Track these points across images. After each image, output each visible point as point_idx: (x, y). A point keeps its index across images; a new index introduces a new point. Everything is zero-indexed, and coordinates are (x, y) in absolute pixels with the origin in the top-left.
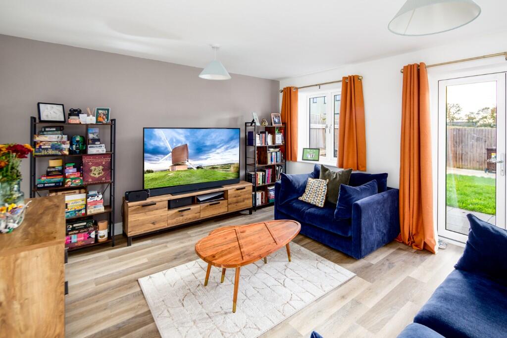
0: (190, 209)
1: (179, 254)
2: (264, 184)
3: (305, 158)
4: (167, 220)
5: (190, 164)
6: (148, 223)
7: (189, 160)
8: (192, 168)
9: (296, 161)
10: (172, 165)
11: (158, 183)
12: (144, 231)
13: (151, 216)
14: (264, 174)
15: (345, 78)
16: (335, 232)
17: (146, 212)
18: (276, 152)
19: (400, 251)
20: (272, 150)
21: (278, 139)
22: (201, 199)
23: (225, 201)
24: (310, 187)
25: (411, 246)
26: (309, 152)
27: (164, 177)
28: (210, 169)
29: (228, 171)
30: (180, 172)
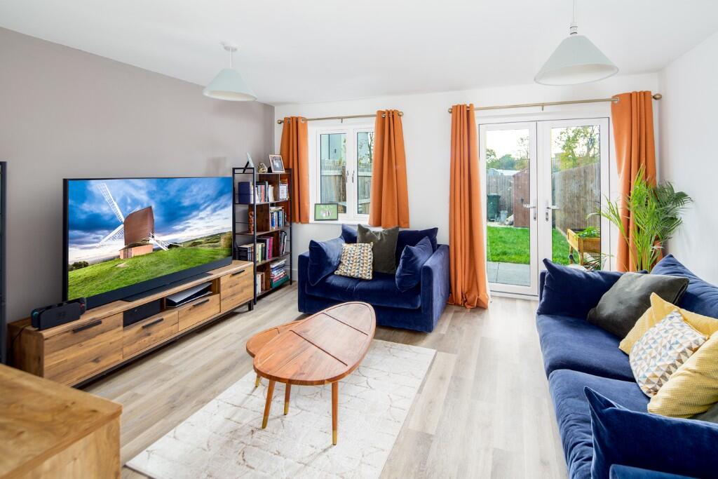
0: (162, 320)
1: (174, 399)
2: (264, 262)
3: (317, 218)
4: (122, 349)
5: (157, 241)
6: (86, 363)
7: (155, 235)
8: (161, 249)
9: (307, 222)
10: (124, 246)
11: (97, 286)
12: (78, 379)
13: (93, 348)
14: (264, 246)
15: (381, 113)
16: (401, 306)
17: (82, 342)
18: (278, 212)
19: (458, 314)
20: (273, 209)
21: (283, 193)
22: (177, 300)
23: (216, 296)
24: (349, 255)
25: (465, 306)
26: (323, 209)
27: (109, 272)
28: (190, 246)
29: (216, 246)
30: (140, 258)
